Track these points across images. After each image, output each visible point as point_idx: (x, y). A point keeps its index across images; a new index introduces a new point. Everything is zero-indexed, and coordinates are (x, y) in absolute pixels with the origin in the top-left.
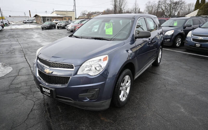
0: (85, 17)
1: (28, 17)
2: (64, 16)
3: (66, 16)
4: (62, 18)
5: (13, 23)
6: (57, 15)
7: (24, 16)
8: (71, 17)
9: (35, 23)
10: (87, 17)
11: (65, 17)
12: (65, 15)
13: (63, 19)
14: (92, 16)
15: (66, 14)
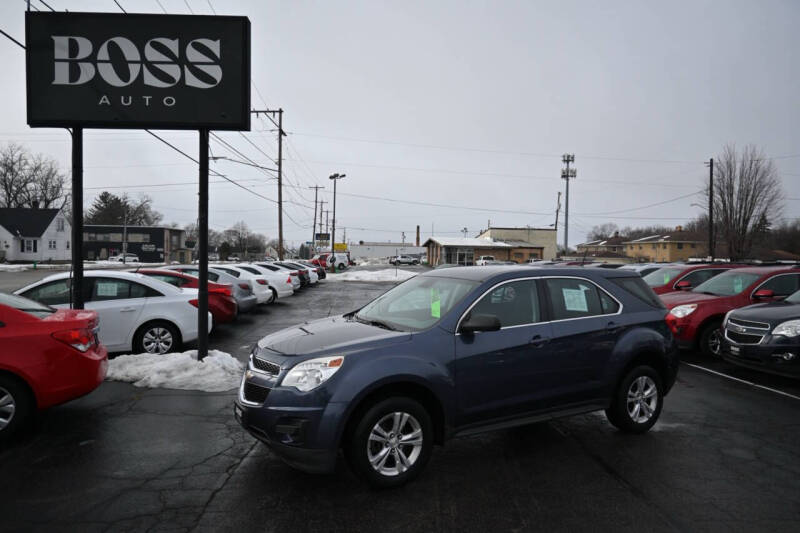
0: (600, 250)
1: (411, 245)
2: (517, 245)
3: (523, 245)
4: (508, 250)
5: (364, 264)
6: (495, 241)
7: (401, 242)
8: (542, 249)
9: (423, 264)
10: (606, 249)
11: (521, 248)
12: (522, 241)
13: (512, 253)
14: (629, 248)
15: (525, 239)
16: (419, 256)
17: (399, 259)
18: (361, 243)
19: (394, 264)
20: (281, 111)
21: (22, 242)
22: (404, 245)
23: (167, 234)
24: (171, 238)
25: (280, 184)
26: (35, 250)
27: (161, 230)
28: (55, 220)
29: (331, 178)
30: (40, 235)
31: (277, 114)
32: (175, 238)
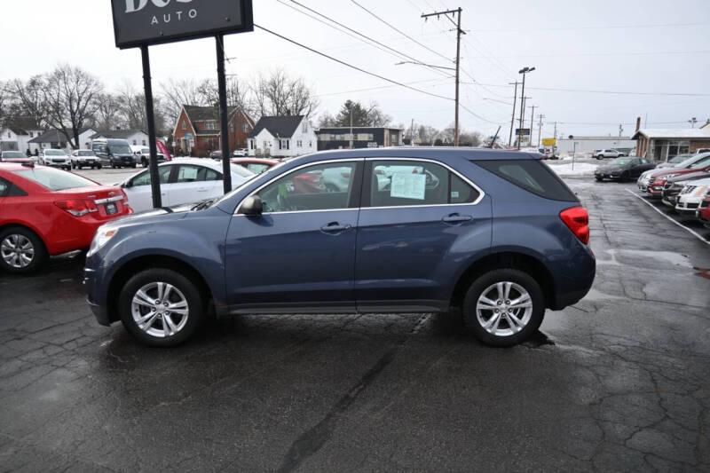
16: (628, 150)
17: (603, 153)
18: (571, 137)
19: (598, 158)
20: (460, 10)
21: (280, 142)
22: (619, 139)
23: (386, 133)
24: (390, 136)
25: (457, 82)
26: (288, 148)
27: (382, 130)
28: (301, 124)
29: (521, 72)
30: (290, 136)
31: (457, 13)
32: (394, 137)
